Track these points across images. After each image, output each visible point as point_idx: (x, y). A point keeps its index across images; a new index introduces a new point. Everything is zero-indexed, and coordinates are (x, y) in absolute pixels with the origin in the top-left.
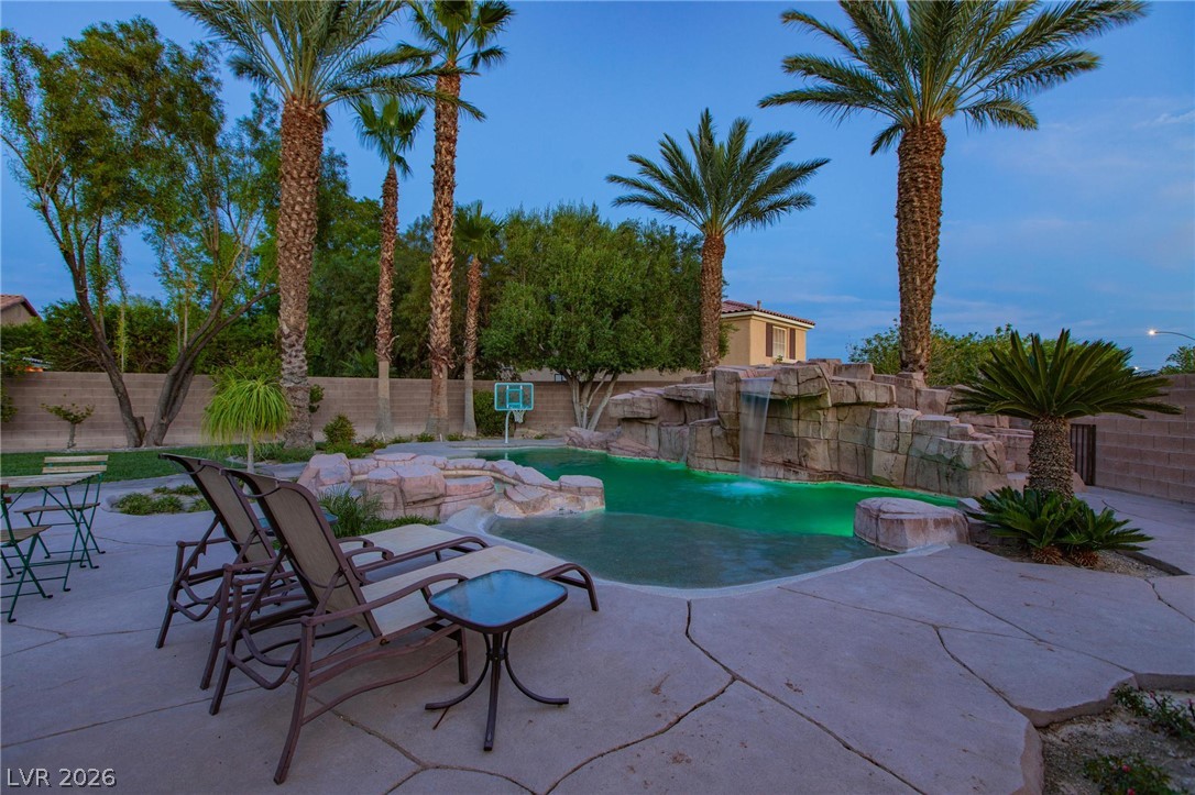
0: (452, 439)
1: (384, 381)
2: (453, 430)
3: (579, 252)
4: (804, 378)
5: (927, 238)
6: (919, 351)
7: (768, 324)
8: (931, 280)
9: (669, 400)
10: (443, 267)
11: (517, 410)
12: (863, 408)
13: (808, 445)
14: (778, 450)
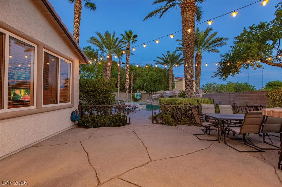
0: (129, 102)
1: (119, 93)
2: (129, 101)
3: (148, 73)
4: (173, 93)
5: (198, 72)
9: (161, 96)
10: (128, 75)
11: (139, 97)
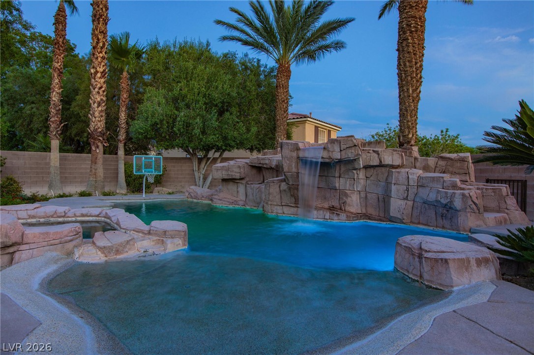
0: (105, 194)
1: (55, 156)
2: (107, 190)
3: (195, 68)
4: (345, 146)
5: (416, 63)
6: (410, 136)
7: (316, 126)
8: (418, 91)
9: (253, 167)
10: (99, 75)
11: (150, 174)
12: (383, 169)
13: (346, 195)
14: (325, 198)
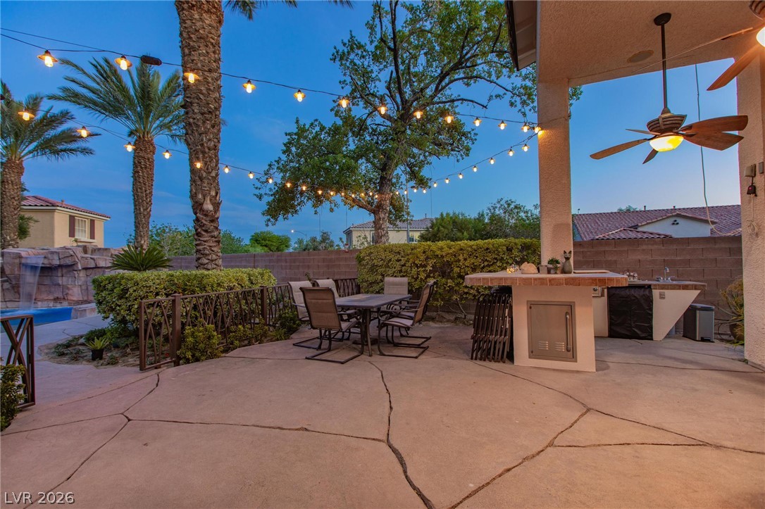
4: (63, 256)
5: (146, 191)
6: (143, 242)
7: (70, 216)
12: (100, 270)
13: (68, 289)
